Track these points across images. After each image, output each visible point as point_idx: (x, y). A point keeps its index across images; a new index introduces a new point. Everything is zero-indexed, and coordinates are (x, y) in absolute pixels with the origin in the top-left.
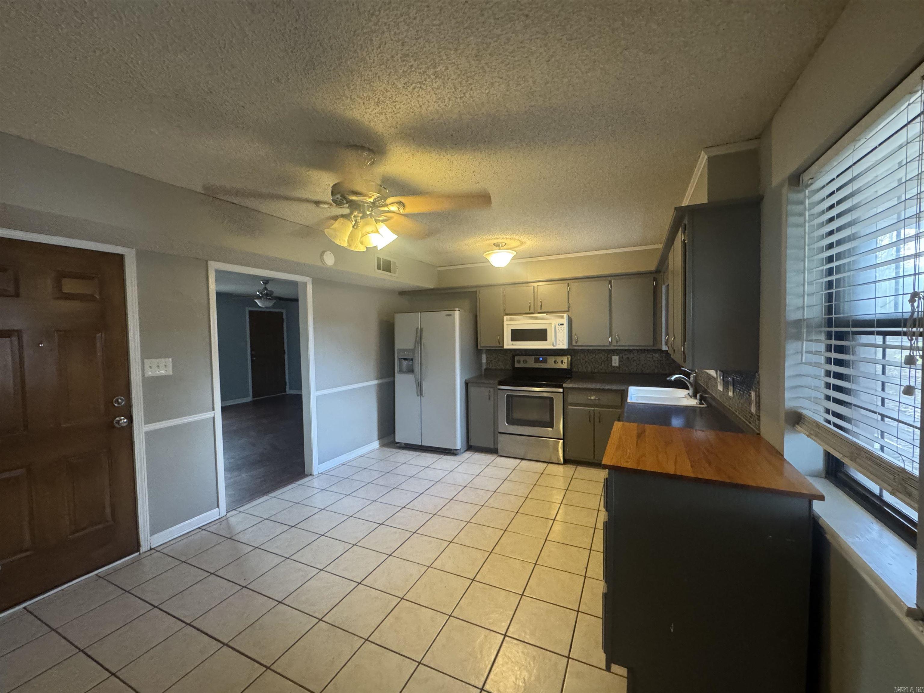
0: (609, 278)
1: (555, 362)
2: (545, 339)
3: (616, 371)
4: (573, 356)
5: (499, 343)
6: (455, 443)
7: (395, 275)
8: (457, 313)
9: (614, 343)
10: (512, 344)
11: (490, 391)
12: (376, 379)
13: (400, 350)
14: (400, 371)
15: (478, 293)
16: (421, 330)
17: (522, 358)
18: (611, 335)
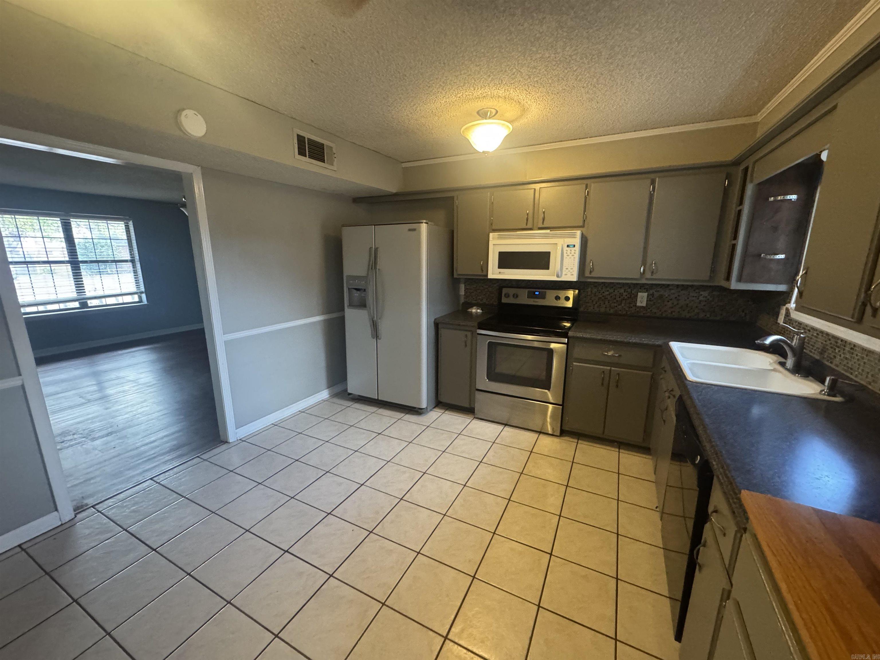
0: (652, 176)
1: (558, 298)
2: (546, 267)
3: (642, 314)
4: (582, 291)
5: (482, 270)
6: (419, 400)
7: (330, 167)
8: (424, 227)
9: (648, 275)
10: (500, 273)
11: (466, 336)
12: (323, 314)
13: (350, 277)
14: (351, 305)
15: (455, 199)
16: (376, 250)
17: (512, 291)
18: (644, 263)
